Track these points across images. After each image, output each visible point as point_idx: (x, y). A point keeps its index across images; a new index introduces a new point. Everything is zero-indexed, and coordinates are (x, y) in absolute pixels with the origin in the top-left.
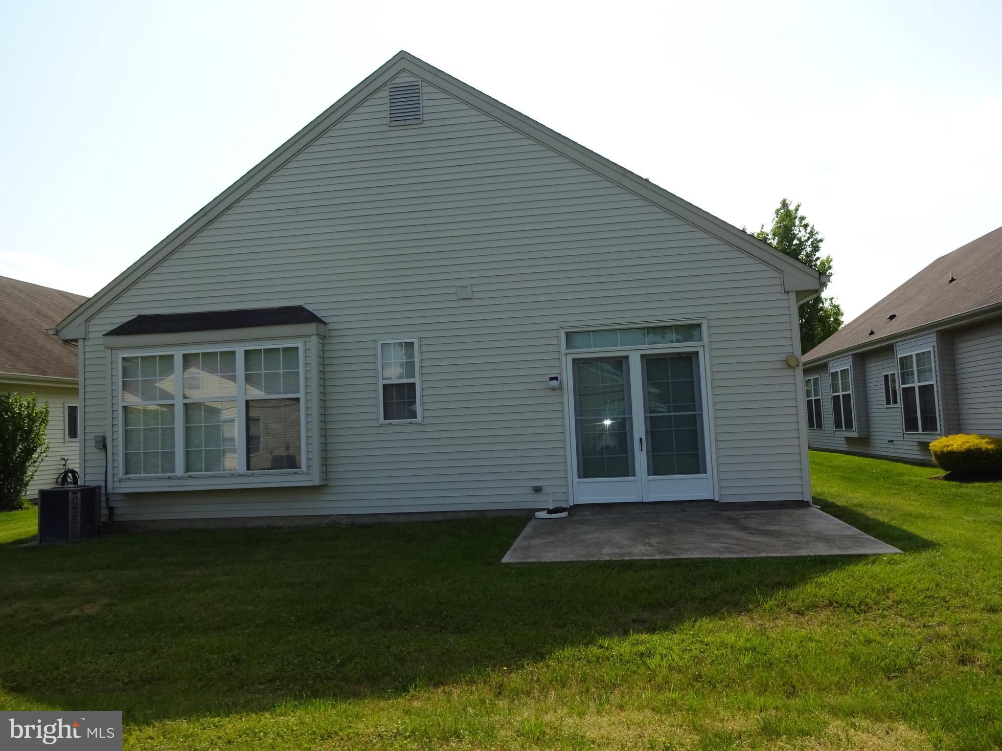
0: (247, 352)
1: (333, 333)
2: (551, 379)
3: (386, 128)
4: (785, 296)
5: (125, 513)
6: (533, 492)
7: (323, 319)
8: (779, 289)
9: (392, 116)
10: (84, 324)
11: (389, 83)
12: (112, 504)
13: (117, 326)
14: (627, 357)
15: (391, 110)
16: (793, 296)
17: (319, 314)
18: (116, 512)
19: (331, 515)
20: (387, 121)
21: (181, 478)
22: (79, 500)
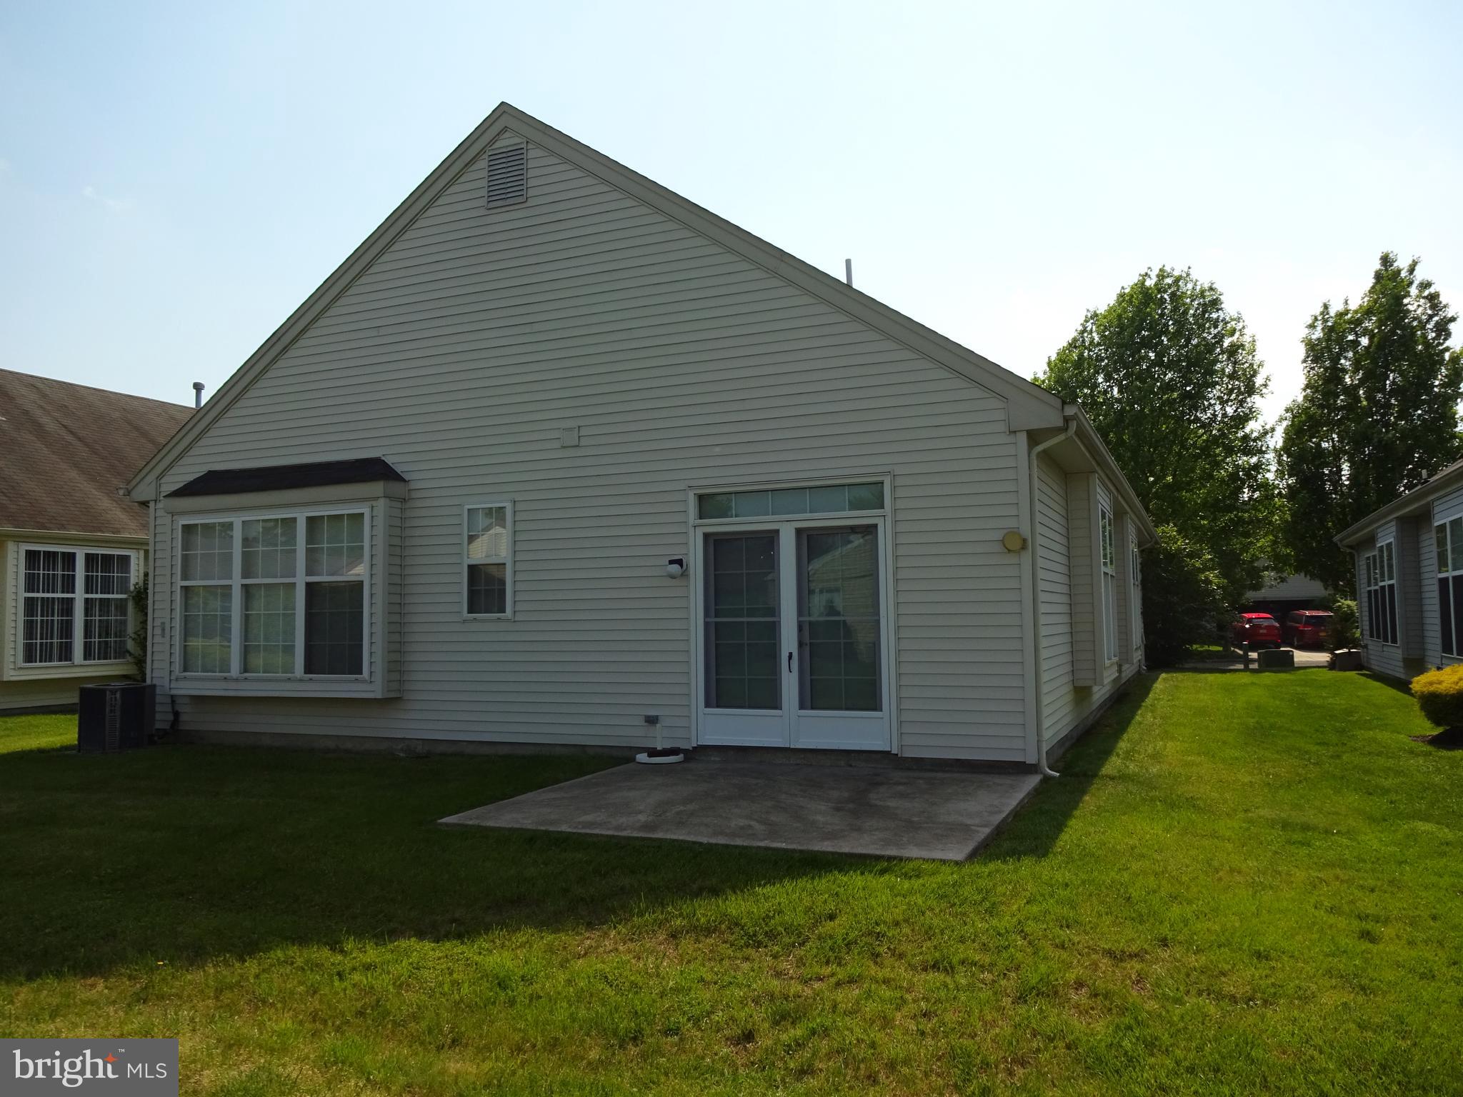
0: (311, 520)
1: (414, 495)
2: (671, 562)
3: (483, 212)
4: (1011, 439)
5: (192, 720)
6: (646, 724)
7: (403, 475)
8: (1001, 427)
9: (491, 194)
10: (154, 483)
11: (487, 148)
12: (178, 708)
13: (182, 485)
14: (777, 531)
15: (489, 186)
16: (1023, 438)
17: (399, 469)
18: (183, 718)
19: (404, 739)
20: (483, 202)
21: (237, 680)
22: (119, 702)
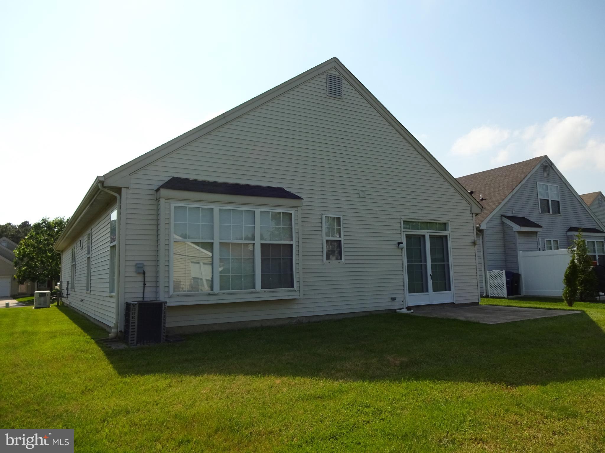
0: (261, 213)
2: (399, 243)
3: (326, 96)
4: (472, 215)
6: (391, 301)
8: (470, 212)
9: (329, 90)
10: (128, 176)
11: (327, 72)
14: (425, 236)
15: (328, 87)
20: (326, 92)
